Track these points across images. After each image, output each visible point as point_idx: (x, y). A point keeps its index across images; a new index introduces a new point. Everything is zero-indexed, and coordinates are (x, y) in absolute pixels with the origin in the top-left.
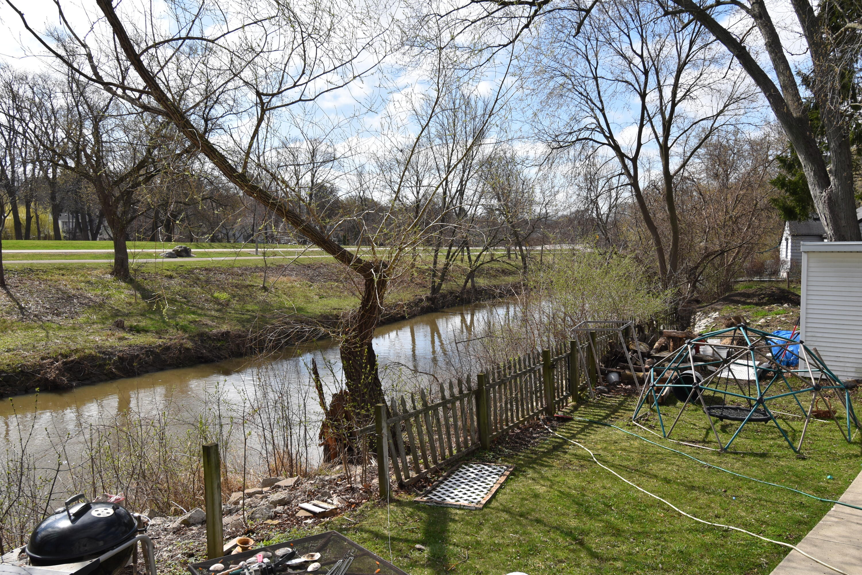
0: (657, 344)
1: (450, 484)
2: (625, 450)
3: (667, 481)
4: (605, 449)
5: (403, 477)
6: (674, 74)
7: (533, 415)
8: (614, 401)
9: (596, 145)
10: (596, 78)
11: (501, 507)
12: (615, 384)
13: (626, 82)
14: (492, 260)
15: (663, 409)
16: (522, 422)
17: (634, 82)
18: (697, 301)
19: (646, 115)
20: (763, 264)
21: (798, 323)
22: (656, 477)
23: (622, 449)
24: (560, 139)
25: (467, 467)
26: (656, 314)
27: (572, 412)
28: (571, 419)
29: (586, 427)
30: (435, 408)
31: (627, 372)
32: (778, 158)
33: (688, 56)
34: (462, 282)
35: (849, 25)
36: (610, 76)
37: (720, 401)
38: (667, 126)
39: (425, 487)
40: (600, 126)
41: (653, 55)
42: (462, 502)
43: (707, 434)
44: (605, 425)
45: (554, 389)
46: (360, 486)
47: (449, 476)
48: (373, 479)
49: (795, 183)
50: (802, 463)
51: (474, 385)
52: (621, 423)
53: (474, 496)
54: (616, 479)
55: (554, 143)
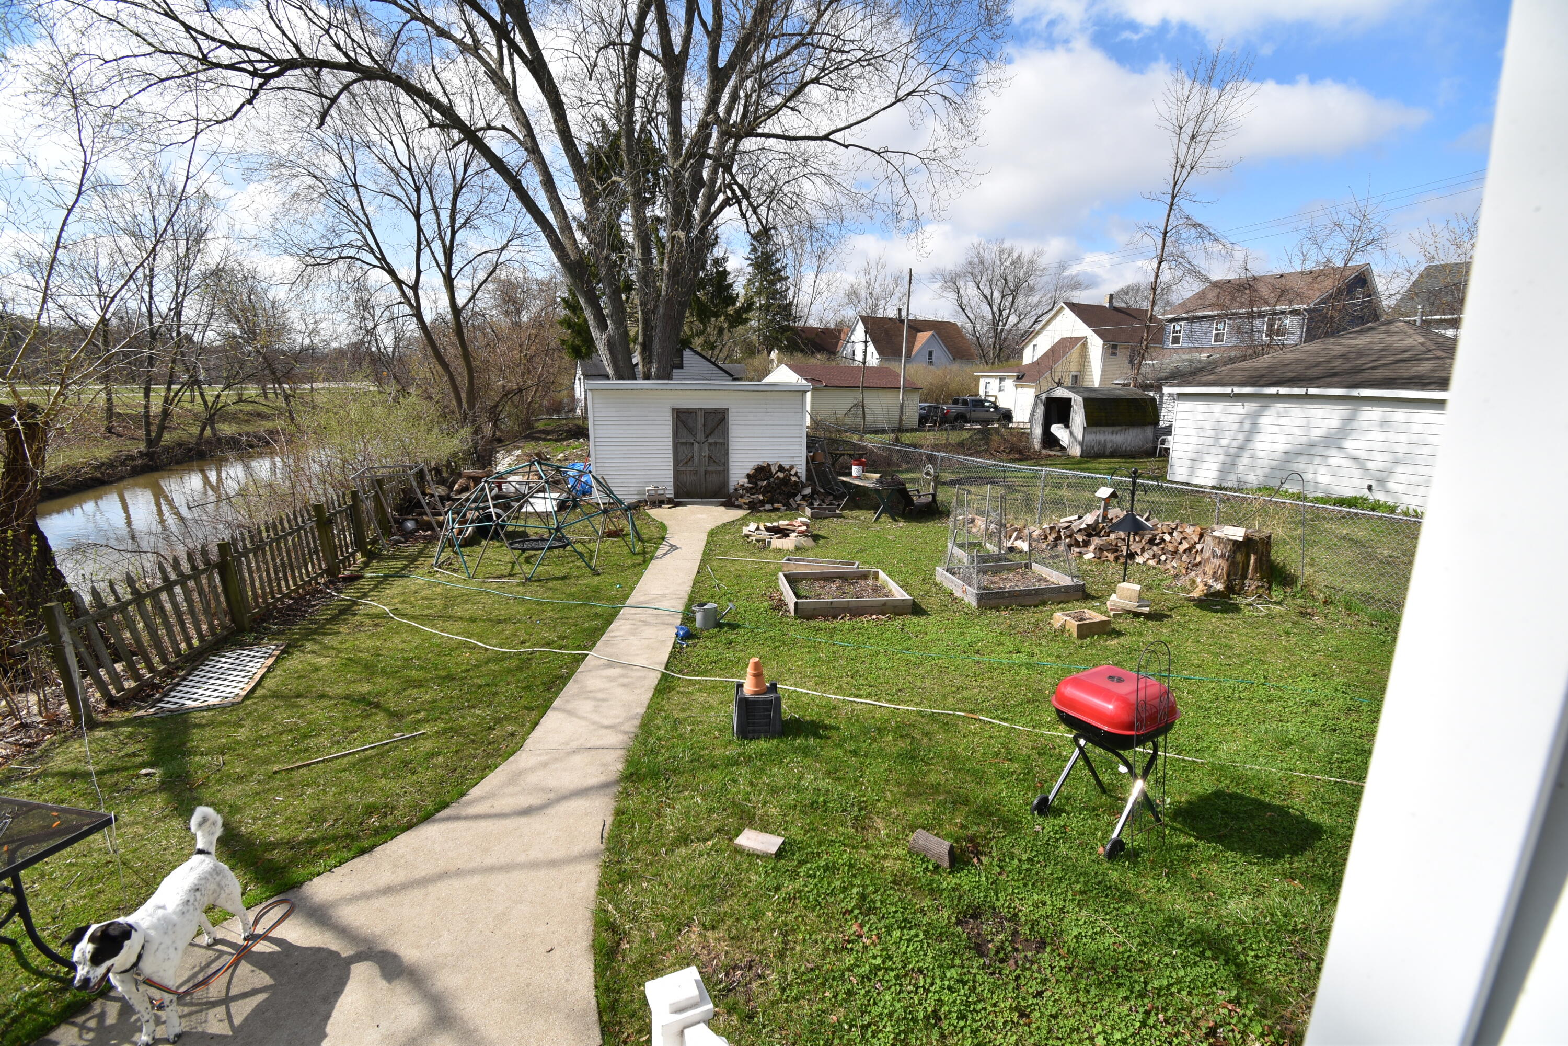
0: (456, 486)
1: (192, 684)
2: (426, 599)
3: (473, 620)
4: (404, 602)
5: (113, 692)
6: (451, 197)
7: (310, 582)
8: (413, 550)
9: (366, 267)
10: (356, 186)
11: (268, 694)
12: (412, 532)
13: (394, 197)
14: (240, 400)
15: (466, 550)
16: (296, 591)
17: (405, 199)
18: (500, 440)
19: (423, 239)
20: (561, 402)
21: (589, 456)
22: (461, 618)
23: (423, 598)
24: (315, 253)
25: (217, 658)
26: (455, 455)
27: (362, 569)
28: (362, 577)
29: (381, 582)
30: (154, 594)
31: (425, 518)
32: (563, 299)
33: (463, 180)
34: (196, 430)
35: (614, 178)
36: (373, 187)
37: (524, 535)
38: (449, 253)
39: (153, 695)
40: (368, 245)
41: (425, 171)
42: (211, 701)
43: (513, 567)
44: (403, 576)
45: (335, 547)
46: (39, 719)
47: (189, 674)
48: (61, 704)
49: (579, 325)
50: (597, 578)
51: (214, 556)
52: (421, 571)
53: (229, 690)
54: (417, 630)
55: (308, 258)
